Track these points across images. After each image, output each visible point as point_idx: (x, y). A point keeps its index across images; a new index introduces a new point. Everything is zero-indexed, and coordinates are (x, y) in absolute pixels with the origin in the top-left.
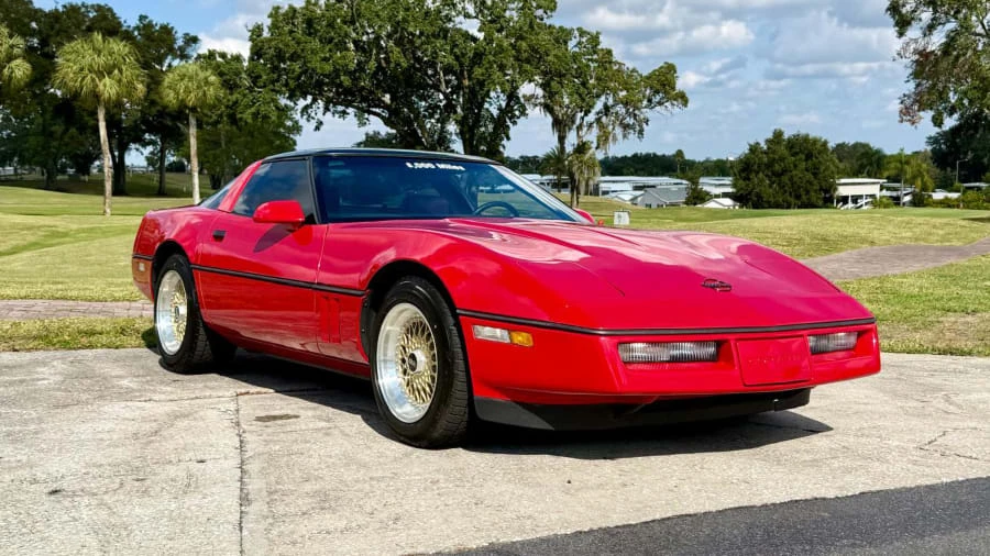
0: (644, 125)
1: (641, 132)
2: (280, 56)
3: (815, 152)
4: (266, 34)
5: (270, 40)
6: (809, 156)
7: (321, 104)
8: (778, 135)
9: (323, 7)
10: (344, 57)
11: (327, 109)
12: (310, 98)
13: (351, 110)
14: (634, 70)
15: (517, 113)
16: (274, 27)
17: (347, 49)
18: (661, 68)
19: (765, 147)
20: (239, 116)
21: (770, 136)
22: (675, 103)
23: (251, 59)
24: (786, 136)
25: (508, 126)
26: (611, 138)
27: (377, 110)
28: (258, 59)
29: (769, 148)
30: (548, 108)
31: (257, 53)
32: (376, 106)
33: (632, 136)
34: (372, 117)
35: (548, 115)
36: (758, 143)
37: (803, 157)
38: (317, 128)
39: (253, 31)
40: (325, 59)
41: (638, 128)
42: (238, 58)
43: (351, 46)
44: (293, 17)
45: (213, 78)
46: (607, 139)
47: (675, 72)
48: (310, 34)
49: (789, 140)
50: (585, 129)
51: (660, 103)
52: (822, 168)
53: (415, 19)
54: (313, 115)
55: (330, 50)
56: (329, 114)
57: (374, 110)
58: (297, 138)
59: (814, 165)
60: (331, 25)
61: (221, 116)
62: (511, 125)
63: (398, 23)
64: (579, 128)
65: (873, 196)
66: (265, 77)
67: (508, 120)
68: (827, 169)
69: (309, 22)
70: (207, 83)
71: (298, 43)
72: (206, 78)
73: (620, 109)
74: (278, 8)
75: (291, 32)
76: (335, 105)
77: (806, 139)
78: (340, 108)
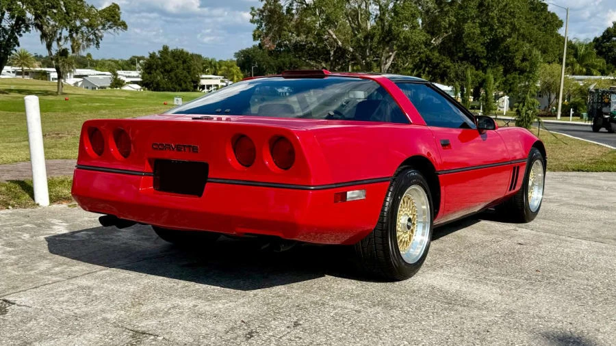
0: (100, 40)
1: (98, 44)
3: (188, 59)
8: (166, 49)
14: (92, 7)
15: (24, 29)
18: (110, 6)
19: (159, 56)
21: (161, 49)
22: (119, 27)
24: (170, 49)
25: (16, 37)
26: (81, 47)
30: (39, 27)
33: (93, 47)
35: (38, 30)
36: (154, 53)
37: (181, 62)
41: (96, 41)
46: (79, 47)
47: (119, 9)
49: (172, 52)
50: (63, 41)
51: (110, 27)
52: (192, 68)
59: (188, 67)
62: (18, 37)
64: (59, 40)
65: (217, 85)
67: (16, 34)
68: (194, 69)
73: (84, 29)
77: (182, 52)
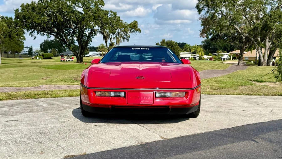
0: (129, 38)
1: (128, 40)
2: (24, 18)
3: (174, 45)
4: (20, 11)
5: (21, 13)
6: (172, 46)
7: (36, 31)
8: (164, 41)
9: (37, 4)
10: (44, 18)
11: (38, 33)
12: (33, 30)
13: (45, 33)
14: (126, 23)
15: (94, 34)
16: (22, 10)
17: (45, 16)
18: (133, 22)
19: (160, 44)
20: (12, 35)
21: (162, 41)
22: (137, 31)
23: (15, 19)
24: (166, 41)
25: (91, 38)
26: (120, 41)
27: (53, 33)
28: (17, 19)
29: (161, 44)
30: (102, 33)
31: (17, 17)
32: (53, 32)
33: (126, 41)
34: (51, 36)
35: (102, 35)
36: (158, 43)
37: (171, 46)
38: (34, 39)
39: (16, 11)
40: (38, 19)
41: (127, 39)
42: (11, 19)
43: (46, 15)
44: (28, 7)
45: (5, 24)
46: (119, 42)
47: (137, 23)
48: (33, 12)
49: (167, 42)
50: (112, 39)
51: (133, 32)
52: (176, 49)
53: (65, 8)
54: (33, 35)
55: (40, 16)
56: (39, 35)
57: (52, 33)
58: (24, 41)
59: (174, 49)
60: (40, 9)
61: (6, 35)
62: (92, 38)
63: (60, 9)
64: (111, 39)
65: (189, 57)
66: (19, 24)
67: (91, 37)
68: (177, 50)
69: (33, 9)
70: (3, 26)
71: (30, 14)
72: (3, 24)
73: (122, 33)
74: (23, 4)
75: (28, 11)
76: (40, 32)
77: (171, 42)
78: (42, 33)
